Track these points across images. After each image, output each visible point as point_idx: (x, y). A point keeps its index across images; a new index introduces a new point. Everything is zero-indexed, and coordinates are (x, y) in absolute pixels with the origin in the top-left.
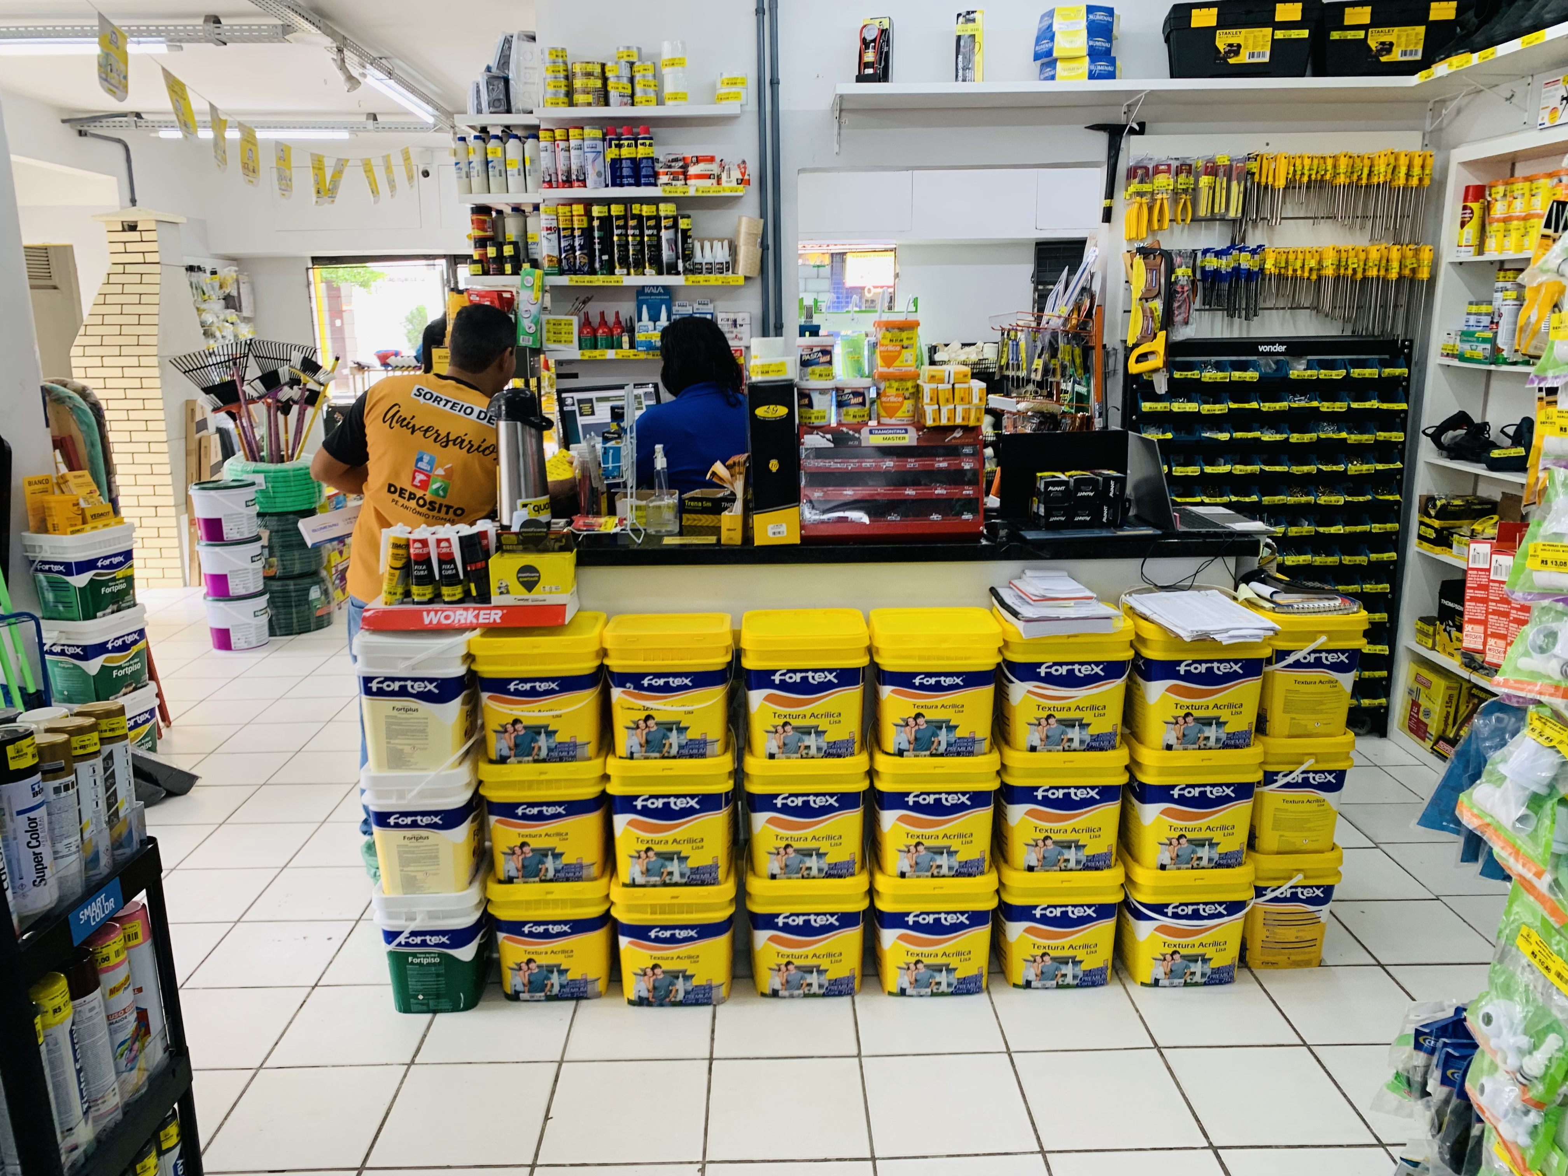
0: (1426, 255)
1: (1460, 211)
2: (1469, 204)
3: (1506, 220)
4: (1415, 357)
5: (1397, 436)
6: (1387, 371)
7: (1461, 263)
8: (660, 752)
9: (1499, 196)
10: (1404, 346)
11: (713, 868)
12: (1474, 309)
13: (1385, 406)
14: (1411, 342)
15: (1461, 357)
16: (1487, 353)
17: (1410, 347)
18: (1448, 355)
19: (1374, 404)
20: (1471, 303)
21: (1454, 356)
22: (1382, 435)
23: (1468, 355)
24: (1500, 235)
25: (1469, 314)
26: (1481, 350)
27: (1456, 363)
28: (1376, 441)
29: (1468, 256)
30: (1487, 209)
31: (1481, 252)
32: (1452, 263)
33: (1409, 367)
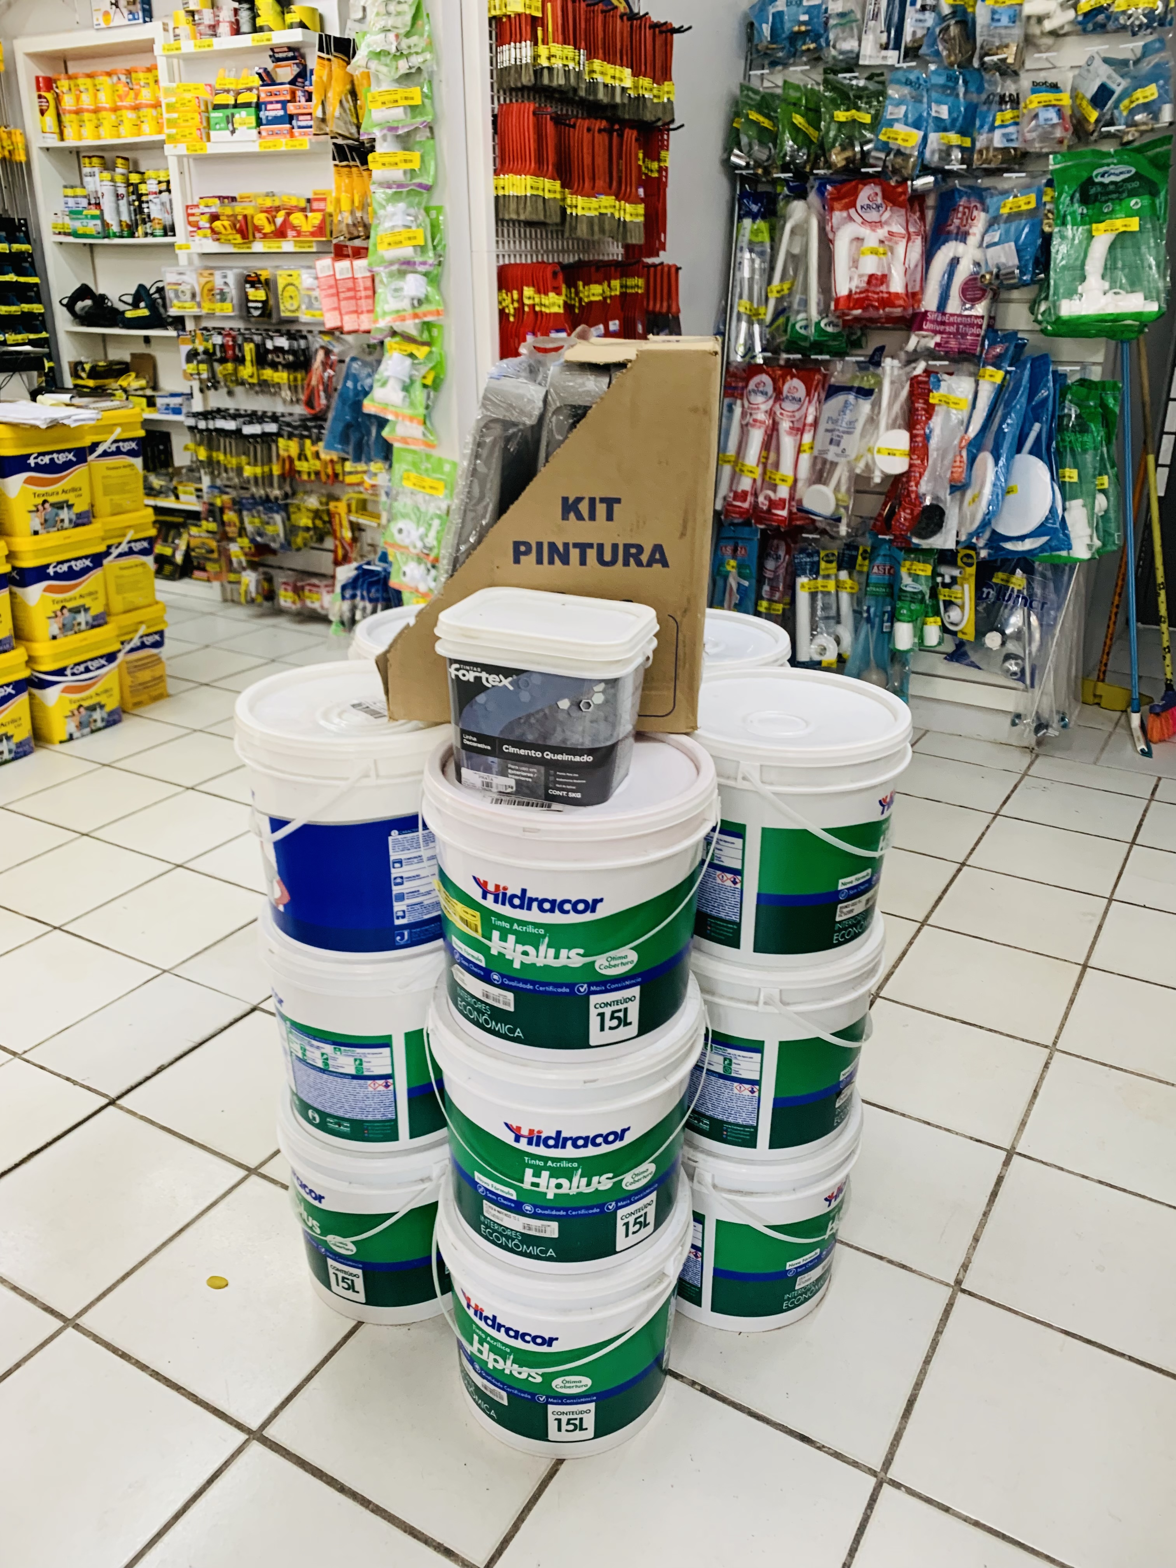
0: (18, 139)
1: (36, 100)
2: (43, 94)
3: (78, 112)
4: (33, 235)
5: (37, 308)
6: (16, 247)
7: (48, 149)
9: (65, 89)
10: (21, 225)
12: (69, 192)
13: (22, 279)
14: (25, 220)
15: (75, 234)
16: (100, 228)
17: (26, 225)
18: (60, 233)
19: (11, 277)
20: (65, 187)
21: (66, 234)
22: (26, 307)
23: (80, 232)
24: (75, 126)
25: (66, 196)
26: (93, 226)
27: (71, 239)
28: (23, 312)
29: (53, 141)
30: (58, 99)
31: (62, 139)
32: (41, 148)
33: (29, 243)
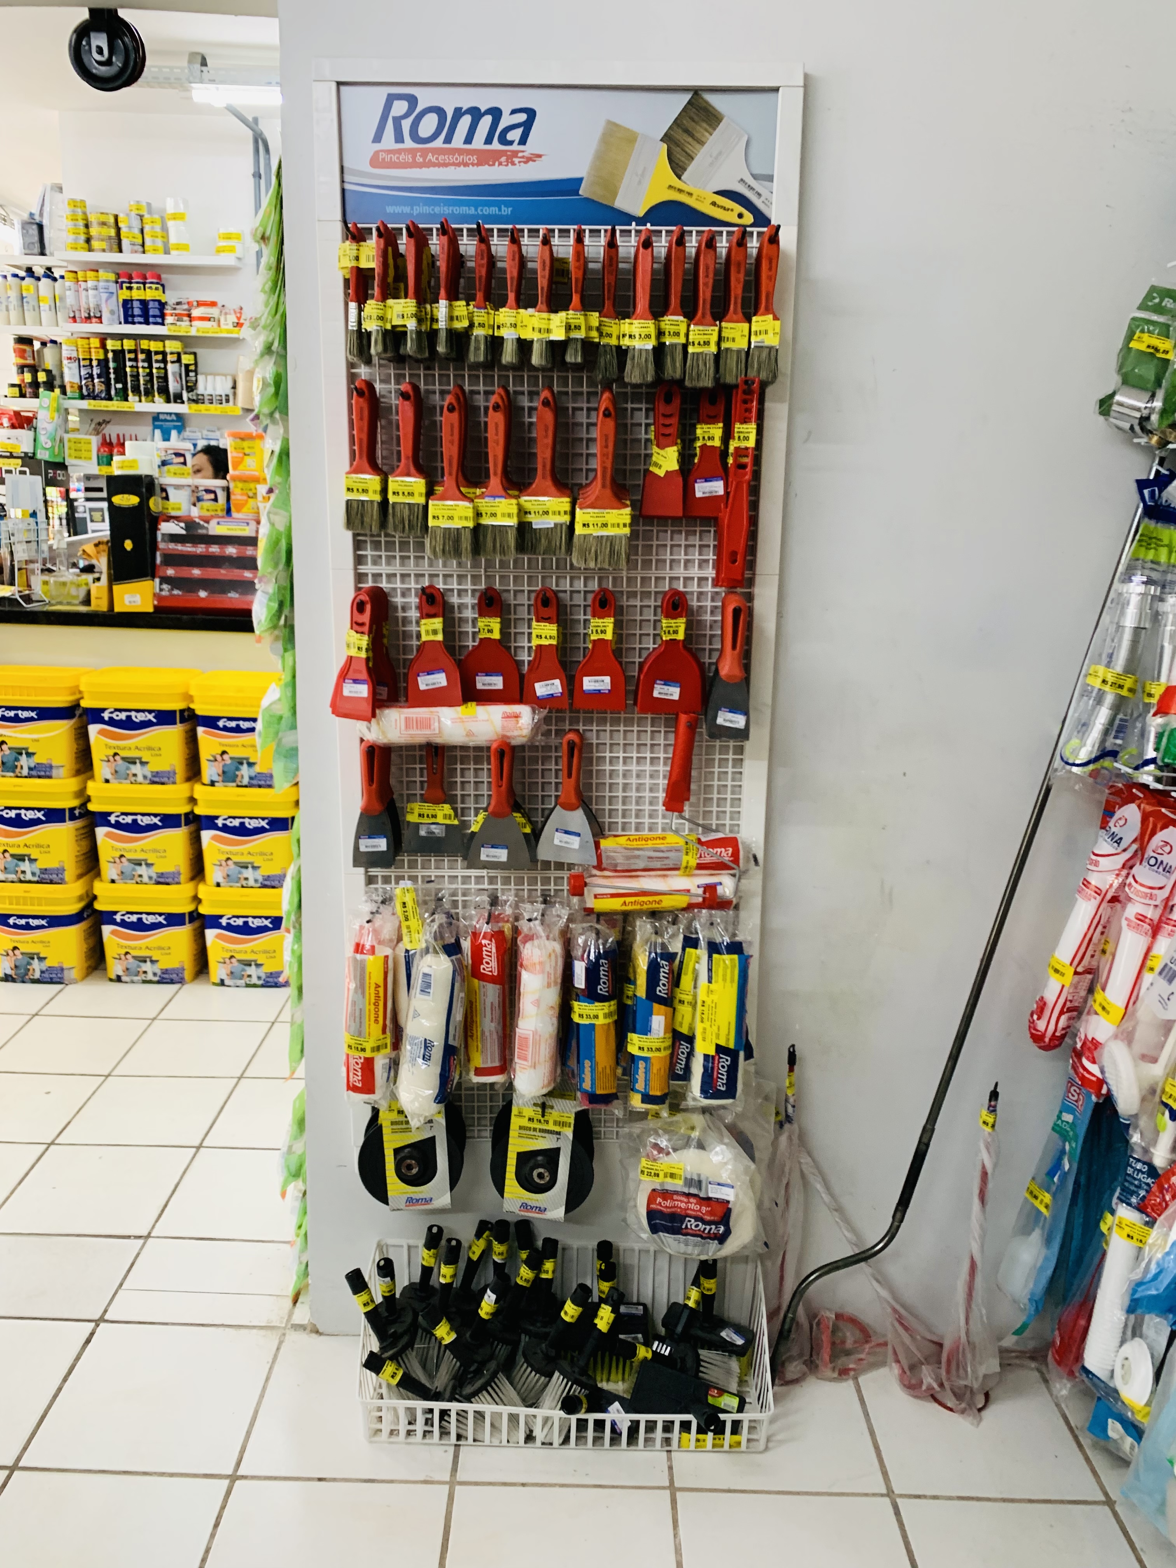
8: (14, 772)
11: (60, 871)
